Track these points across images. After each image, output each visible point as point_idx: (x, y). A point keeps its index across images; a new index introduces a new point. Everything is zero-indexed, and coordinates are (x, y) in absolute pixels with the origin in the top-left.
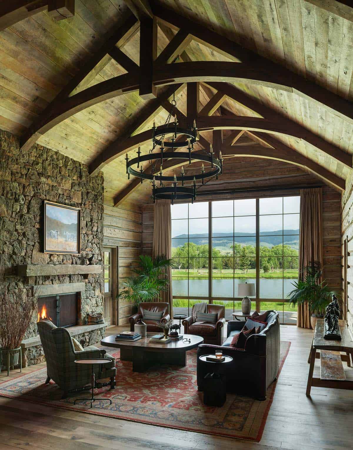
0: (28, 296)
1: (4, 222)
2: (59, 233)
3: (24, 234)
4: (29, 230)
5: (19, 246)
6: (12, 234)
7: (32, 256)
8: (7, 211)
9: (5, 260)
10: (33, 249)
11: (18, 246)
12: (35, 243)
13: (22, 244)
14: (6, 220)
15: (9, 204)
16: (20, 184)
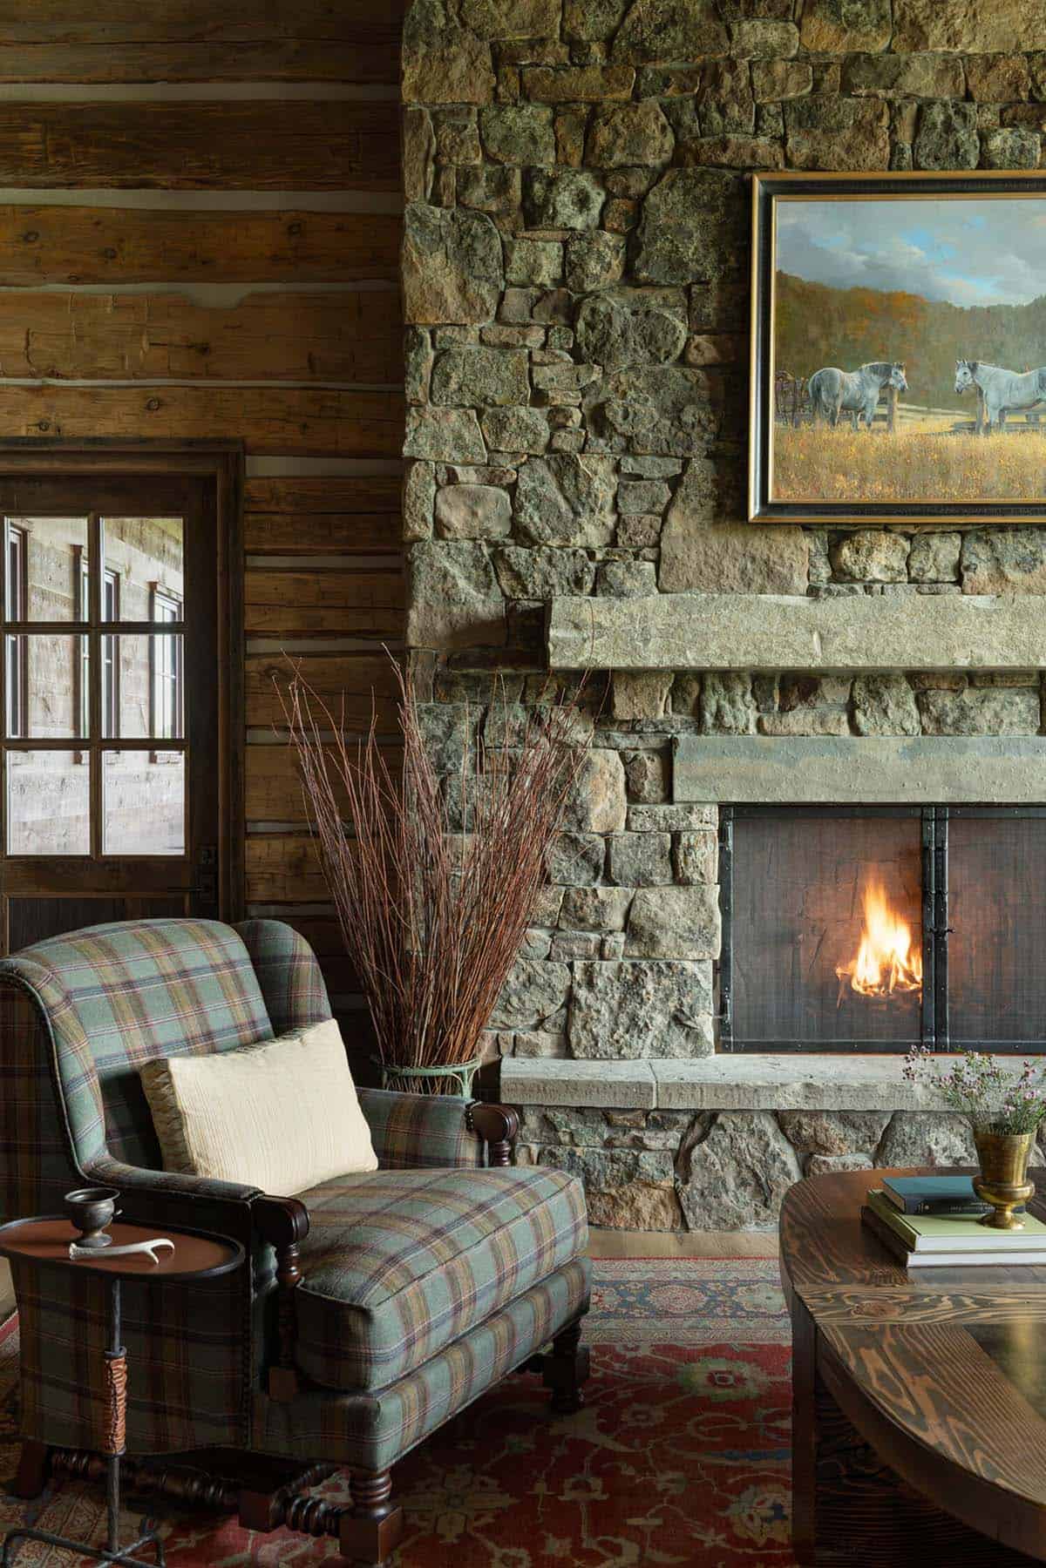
0: (633, 795)
1: (443, 354)
2: (900, 378)
3: (598, 420)
4: (640, 384)
5: (561, 488)
6: (500, 425)
7: (657, 545)
8: (462, 289)
9: (445, 576)
10: (671, 503)
11: (551, 489)
12: (686, 463)
13: (576, 475)
14: (453, 341)
15: (478, 246)
16: (559, 107)
